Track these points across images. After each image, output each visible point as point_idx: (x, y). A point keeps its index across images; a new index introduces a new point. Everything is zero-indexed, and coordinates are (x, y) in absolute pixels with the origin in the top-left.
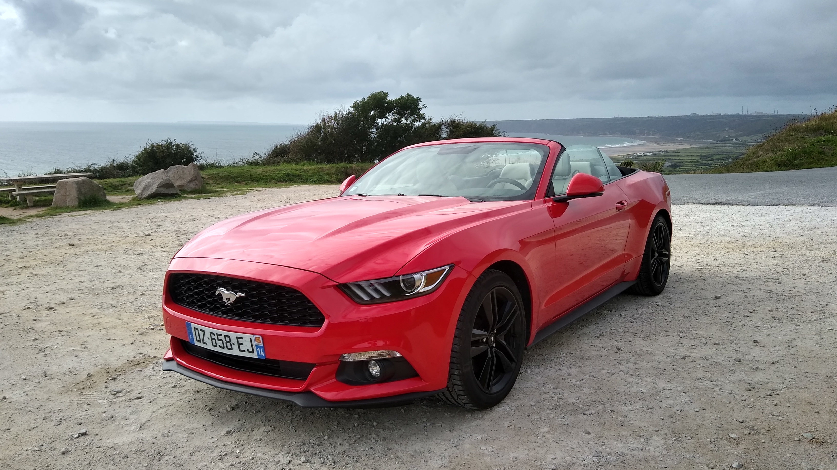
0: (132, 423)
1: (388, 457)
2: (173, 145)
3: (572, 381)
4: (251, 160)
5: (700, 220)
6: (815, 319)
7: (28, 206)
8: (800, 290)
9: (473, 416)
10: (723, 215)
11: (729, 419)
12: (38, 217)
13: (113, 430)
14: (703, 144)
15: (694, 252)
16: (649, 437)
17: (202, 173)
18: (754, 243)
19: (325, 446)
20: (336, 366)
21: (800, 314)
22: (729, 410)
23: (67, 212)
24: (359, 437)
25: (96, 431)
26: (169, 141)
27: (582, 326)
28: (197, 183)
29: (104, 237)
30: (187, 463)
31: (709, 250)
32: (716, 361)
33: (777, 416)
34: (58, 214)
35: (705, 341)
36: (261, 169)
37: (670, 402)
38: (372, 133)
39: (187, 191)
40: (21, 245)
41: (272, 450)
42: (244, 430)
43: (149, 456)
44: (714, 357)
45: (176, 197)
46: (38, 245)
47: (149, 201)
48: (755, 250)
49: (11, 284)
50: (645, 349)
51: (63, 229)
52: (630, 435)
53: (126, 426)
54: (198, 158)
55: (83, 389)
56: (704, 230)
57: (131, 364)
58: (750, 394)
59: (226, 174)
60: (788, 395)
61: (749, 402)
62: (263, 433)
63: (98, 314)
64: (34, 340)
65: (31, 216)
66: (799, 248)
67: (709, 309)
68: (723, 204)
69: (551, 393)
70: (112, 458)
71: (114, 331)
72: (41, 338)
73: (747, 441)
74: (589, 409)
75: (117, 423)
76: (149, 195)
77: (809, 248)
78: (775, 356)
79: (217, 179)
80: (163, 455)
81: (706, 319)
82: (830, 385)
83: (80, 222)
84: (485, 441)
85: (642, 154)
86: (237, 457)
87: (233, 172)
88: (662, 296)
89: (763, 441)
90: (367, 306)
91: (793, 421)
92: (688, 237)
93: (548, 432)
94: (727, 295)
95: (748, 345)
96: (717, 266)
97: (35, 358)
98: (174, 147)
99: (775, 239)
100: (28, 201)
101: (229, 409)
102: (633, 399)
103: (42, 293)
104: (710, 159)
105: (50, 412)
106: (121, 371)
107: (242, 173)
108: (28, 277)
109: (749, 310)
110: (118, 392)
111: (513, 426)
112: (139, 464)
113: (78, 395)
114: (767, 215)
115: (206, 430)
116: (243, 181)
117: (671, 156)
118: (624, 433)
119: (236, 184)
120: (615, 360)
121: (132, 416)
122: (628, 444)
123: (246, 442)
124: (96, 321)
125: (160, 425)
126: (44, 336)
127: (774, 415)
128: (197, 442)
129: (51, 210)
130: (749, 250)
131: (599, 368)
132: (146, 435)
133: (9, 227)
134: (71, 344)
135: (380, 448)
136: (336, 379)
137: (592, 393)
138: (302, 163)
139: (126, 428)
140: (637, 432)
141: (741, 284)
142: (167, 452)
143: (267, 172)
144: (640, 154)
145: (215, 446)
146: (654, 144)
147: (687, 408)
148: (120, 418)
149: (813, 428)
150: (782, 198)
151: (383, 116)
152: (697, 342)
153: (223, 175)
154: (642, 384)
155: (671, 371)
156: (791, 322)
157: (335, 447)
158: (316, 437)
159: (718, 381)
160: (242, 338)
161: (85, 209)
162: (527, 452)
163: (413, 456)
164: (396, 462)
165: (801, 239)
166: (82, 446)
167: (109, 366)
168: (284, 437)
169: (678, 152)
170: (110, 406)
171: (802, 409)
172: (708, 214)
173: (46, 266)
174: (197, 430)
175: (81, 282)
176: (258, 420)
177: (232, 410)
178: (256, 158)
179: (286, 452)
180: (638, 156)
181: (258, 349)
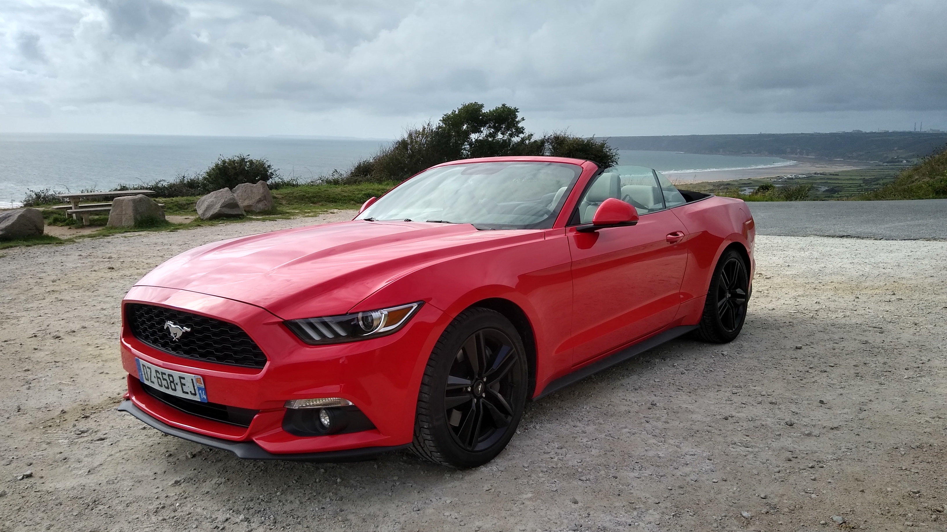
0: (84, 466)
1: (336, 519)
2: (247, 162)
3: (582, 441)
4: (331, 178)
5: (816, 254)
6: (906, 377)
7: (83, 225)
8: (903, 342)
9: (452, 476)
10: (846, 249)
11: (751, 493)
12: (89, 237)
13: (61, 473)
14: (866, 165)
15: (795, 293)
16: (645, 510)
17: (274, 192)
18: (872, 284)
19: (273, 503)
20: (283, 413)
21: (890, 370)
22: (755, 483)
23: (120, 233)
24: (315, 494)
25: (43, 474)
26: (242, 156)
27: (623, 376)
28: (266, 203)
29: (149, 261)
30: (119, 515)
31: (815, 291)
32: (763, 423)
33: (810, 493)
34: (110, 235)
35: (760, 399)
36: (340, 189)
37: (687, 469)
38: (465, 149)
39: (255, 212)
40: (59, 267)
41: (214, 505)
42: (195, 481)
43: (83, 504)
44: (763, 419)
45: (240, 219)
46: (76, 268)
47: (210, 223)
48: (870, 292)
49: (31, 309)
50: (684, 406)
51: (110, 251)
52: (624, 506)
53: (75, 469)
54: (274, 176)
55: (50, 426)
56: (816, 267)
57: (112, 402)
58: (787, 465)
59: (301, 194)
60: (835, 469)
61: (783, 475)
62: (214, 485)
63: (104, 345)
64: (25, 371)
65: (83, 236)
66: (924, 291)
67: (781, 362)
68: (852, 237)
69: (553, 453)
70: (45, 504)
71: (111, 364)
72: (34, 369)
73: (761, 521)
74: (589, 473)
75: (68, 466)
76: (212, 215)
77: (935, 292)
78: (839, 420)
79: (291, 198)
80: (98, 504)
81: (774, 373)
82: (892, 458)
83: (130, 244)
84: (453, 506)
85: (793, 176)
86: (174, 511)
87: (308, 192)
88: (733, 344)
89: (780, 522)
90: (318, 346)
91: (828, 501)
92: (795, 276)
93: (530, 499)
94: (812, 346)
95: (810, 406)
96: (816, 311)
97: (18, 390)
98: (248, 163)
99: (898, 280)
100: (84, 220)
101: (189, 456)
102: (646, 464)
103: (57, 321)
104: (875, 183)
105: (5, 450)
106: (98, 409)
107: (319, 192)
108: (52, 302)
109: (830, 364)
110: (83, 432)
111: (493, 490)
112: (70, 512)
113: (42, 433)
114: (898, 251)
115: (155, 478)
116: (320, 202)
117: (828, 179)
118: (617, 504)
119: (311, 205)
120: (644, 417)
121: (86, 459)
122: (617, 517)
123: (190, 494)
124: (97, 352)
125: (111, 470)
126: (37, 367)
127: (807, 492)
128: (140, 492)
129: (105, 230)
130: (862, 292)
131: (621, 426)
132: (91, 481)
133: (55, 247)
134: (61, 376)
135: (332, 508)
136: (282, 428)
137: (600, 455)
138: (386, 183)
139: (74, 472)
140: (633, 503)
141: (833, 333)
142: (104, 501)
143: (346, 192)
144: (790, 177)
145: (156, 497)
146: (808, 164)
147: (705, 477)
148: (73, 460)
149: (849, 510)
150: (923, 231)
151: (477, 130)
152: (751, 400)
153: (298, 195)
154: (663, 448)
155: (704, 433)
156: (876, 380)
157: (283, 504)
158: (268, 493)
159: (755, 447)
160: (184, 378)
161: (140, 230)
162: (495, 521)
163: (364, 519)
164: (342, 526)
165: (930, 280)
166: (22, 489)
167: (88, 403)
168: (234, 491)
169: (836, 175)
170: (69, 446)
171: (845, 486)
172: (828, 249)
173: (74, 291)
174: (146, 478)
175: (103, 309)
176: (215, 471)
177: (192, 458)
178: (336, 176)
179: (228, 508)
180: (789, 178)
181: (200, 391)
